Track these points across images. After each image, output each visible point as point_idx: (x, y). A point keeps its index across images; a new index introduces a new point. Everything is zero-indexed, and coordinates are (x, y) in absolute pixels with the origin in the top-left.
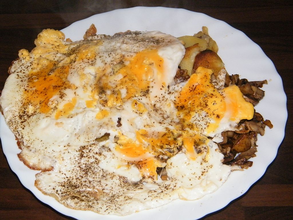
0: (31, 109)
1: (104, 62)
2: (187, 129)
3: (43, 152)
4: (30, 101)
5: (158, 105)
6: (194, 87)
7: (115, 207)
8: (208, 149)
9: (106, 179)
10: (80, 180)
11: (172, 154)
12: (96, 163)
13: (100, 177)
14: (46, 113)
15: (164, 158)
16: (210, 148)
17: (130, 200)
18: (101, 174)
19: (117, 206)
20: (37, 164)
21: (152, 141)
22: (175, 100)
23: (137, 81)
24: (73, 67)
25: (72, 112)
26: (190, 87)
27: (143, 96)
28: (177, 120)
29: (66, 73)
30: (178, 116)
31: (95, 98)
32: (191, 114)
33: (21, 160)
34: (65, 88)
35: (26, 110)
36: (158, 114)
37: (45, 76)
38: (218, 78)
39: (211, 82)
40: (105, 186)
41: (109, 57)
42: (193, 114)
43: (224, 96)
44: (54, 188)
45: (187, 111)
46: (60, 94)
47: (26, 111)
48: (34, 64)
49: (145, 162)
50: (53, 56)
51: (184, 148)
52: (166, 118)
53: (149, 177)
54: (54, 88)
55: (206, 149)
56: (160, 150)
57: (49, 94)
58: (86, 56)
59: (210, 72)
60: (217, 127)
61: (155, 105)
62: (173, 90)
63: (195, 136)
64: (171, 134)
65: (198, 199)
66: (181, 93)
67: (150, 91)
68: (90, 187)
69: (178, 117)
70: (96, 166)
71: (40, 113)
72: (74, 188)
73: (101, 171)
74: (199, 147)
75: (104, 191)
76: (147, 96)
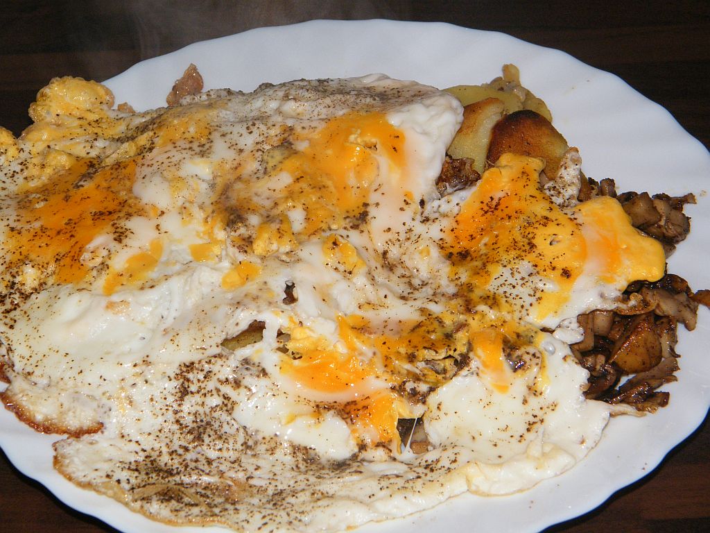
0: (30, 276)
1: (234, 147)
2: (482, 308)
3: (71, 383)
4: (26, 257)
5: (394, 252)
6: (494, 203)
7: (285, 519)
8: (543, 358)
9: (254, 456)
10: (180, 455)
11: (440, 377)
12: (225, 408)
13: (238, 446)
14: (78, 283)
15: (418, 389)
16: (546, 354)
17: (327, 499)
18: (241, 438)
19: (293, 514)
20: (54, 416)
21: (384, 343)
22: (441, 239)
23: (332, 189)
24: (147, 162)
25: (153, 274)
26: (482, 202)
27: (352, 227)
28: (452, 290)
29: (129, 179)
30: (454, 278)
31: (215, 237)
32: (489, 270)
33: (8, 408)
34: (129, 215)
35: (18, 279)
36: (394, 278)
37: (66, 192)
38: (561, 178)
39: (541, 189)
40: (253, 471)
41: (251, 133)
42: (496, 270)
43: (579, 221)
44: (110, 474)
45: (478, 263)
46: (114, 230)
47: (16, 280)
48: (31, 166)
49: (365, 403)
50: (84, 147)
51: (476, 358)
52: (418, 287)
53: (378, 445)
54: (96, 217)
55: (538, 358)
56: (408, 366)
57: (80, 234)
58: (184, 133)
59: (535, 164)
60: (563, 301)
61: (385, 253)
62: (434, 212)
63: (505, 324)
64: (436, 324)
65: (521, 491)
66: (458, 218)
67: (371, 215)
68: (212, 474)
69: (452, 280)
70: (224, 417)
71: (58, 285)
72: (164, 476)
73: (242, 430)
74: (518, 353)
75: (252, 482)
76: (361, 228)
